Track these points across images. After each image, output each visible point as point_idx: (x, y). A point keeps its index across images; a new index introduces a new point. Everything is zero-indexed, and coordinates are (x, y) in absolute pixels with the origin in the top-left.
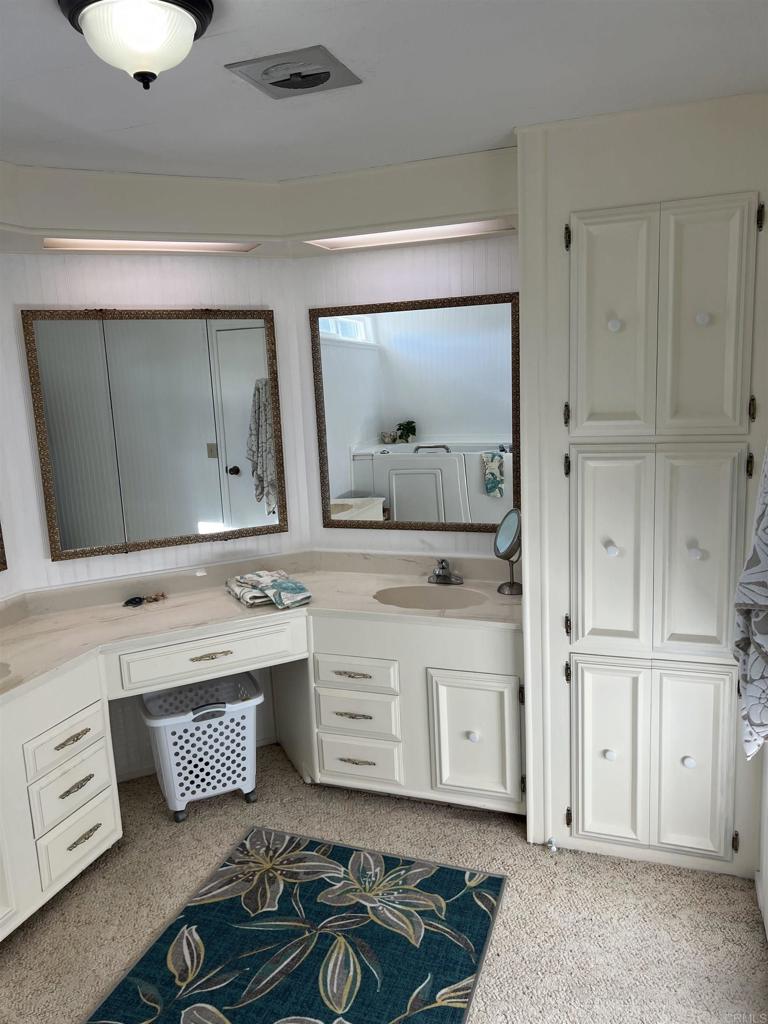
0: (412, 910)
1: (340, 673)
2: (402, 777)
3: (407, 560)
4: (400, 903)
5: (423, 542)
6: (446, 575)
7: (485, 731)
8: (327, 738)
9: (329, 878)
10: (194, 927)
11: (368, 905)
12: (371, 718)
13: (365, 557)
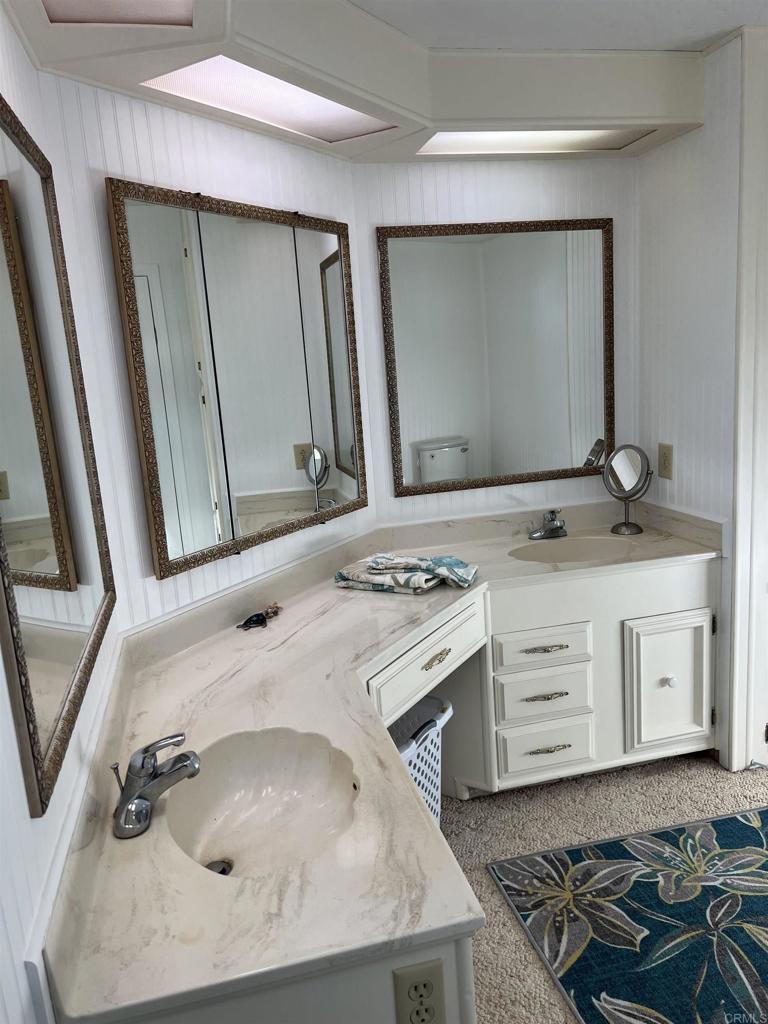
0: (753, 869)
1: (528, 651)
3: (498, 520)
4: (736, 868)
8: (510, 733)
9: (641, 876)
10: (603, 995)
11: (716, 883)
12: (567, 694)
13: (448, 524)
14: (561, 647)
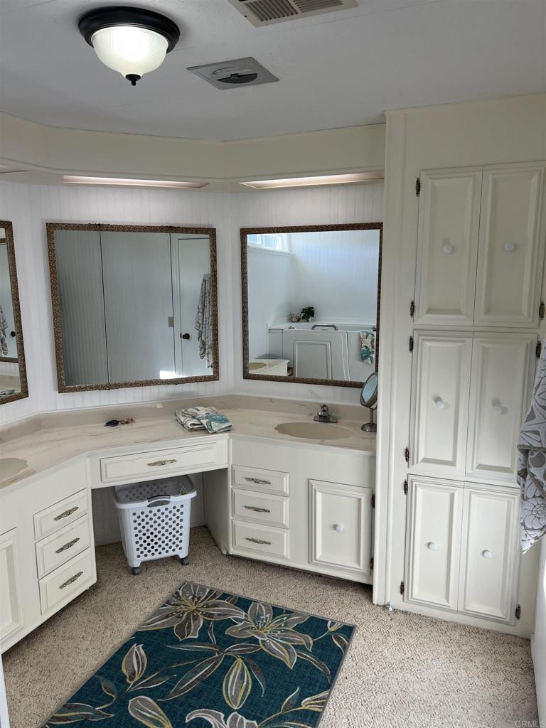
0: (290, 644)
1: (249, 479)
2: (288, 553)
3: (301, 404)
4: (282, 639)
5: (312, 392)
6: (326, 416)
7: (347, 525)
8: (238, 524)
9: (234, 619)
10: (141, 646)
11: (260, 639)
12: (269, 512)
13: (271, 400)
14: (266, 482)
